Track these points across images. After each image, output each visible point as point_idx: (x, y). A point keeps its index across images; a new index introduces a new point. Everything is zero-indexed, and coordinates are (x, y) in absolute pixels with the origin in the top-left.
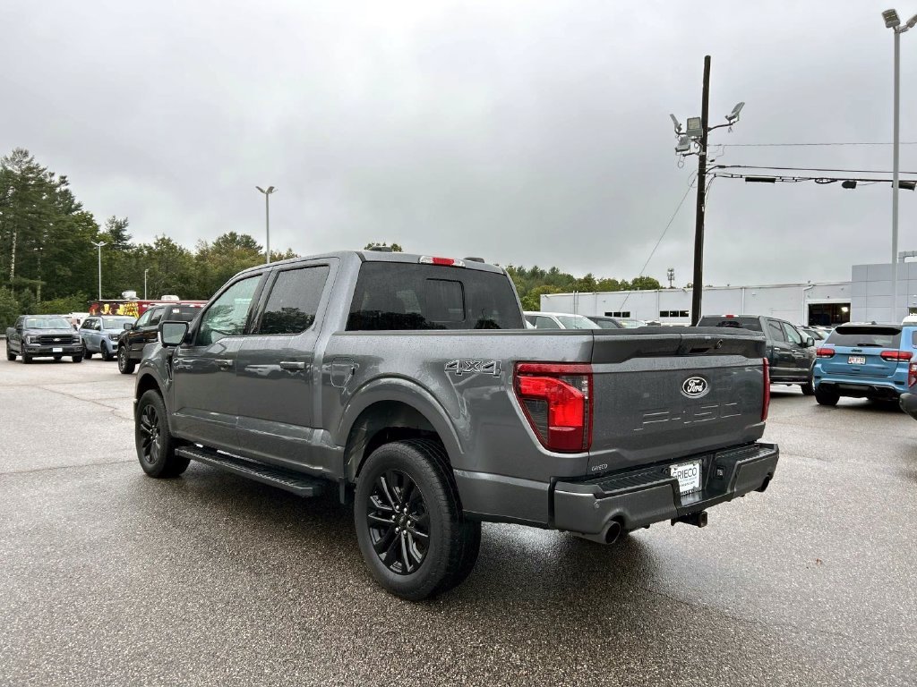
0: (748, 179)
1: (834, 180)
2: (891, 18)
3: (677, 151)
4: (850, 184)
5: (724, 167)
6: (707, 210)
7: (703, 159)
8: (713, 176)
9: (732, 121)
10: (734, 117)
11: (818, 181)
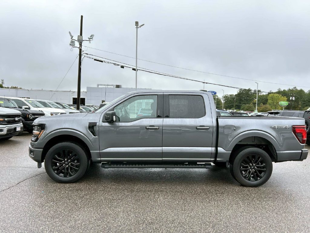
0: (95, 60)
1: (119, 65)
2: (137, 23)
3: (70, 45)
4: (122, 67)
5: (87, 54)
6: (82, 67)
7: (80, 50)
8: (84, 56)
9: (90, 40)
10: (91, 39)
11: (115, 64)
